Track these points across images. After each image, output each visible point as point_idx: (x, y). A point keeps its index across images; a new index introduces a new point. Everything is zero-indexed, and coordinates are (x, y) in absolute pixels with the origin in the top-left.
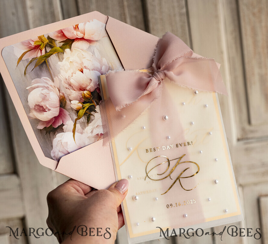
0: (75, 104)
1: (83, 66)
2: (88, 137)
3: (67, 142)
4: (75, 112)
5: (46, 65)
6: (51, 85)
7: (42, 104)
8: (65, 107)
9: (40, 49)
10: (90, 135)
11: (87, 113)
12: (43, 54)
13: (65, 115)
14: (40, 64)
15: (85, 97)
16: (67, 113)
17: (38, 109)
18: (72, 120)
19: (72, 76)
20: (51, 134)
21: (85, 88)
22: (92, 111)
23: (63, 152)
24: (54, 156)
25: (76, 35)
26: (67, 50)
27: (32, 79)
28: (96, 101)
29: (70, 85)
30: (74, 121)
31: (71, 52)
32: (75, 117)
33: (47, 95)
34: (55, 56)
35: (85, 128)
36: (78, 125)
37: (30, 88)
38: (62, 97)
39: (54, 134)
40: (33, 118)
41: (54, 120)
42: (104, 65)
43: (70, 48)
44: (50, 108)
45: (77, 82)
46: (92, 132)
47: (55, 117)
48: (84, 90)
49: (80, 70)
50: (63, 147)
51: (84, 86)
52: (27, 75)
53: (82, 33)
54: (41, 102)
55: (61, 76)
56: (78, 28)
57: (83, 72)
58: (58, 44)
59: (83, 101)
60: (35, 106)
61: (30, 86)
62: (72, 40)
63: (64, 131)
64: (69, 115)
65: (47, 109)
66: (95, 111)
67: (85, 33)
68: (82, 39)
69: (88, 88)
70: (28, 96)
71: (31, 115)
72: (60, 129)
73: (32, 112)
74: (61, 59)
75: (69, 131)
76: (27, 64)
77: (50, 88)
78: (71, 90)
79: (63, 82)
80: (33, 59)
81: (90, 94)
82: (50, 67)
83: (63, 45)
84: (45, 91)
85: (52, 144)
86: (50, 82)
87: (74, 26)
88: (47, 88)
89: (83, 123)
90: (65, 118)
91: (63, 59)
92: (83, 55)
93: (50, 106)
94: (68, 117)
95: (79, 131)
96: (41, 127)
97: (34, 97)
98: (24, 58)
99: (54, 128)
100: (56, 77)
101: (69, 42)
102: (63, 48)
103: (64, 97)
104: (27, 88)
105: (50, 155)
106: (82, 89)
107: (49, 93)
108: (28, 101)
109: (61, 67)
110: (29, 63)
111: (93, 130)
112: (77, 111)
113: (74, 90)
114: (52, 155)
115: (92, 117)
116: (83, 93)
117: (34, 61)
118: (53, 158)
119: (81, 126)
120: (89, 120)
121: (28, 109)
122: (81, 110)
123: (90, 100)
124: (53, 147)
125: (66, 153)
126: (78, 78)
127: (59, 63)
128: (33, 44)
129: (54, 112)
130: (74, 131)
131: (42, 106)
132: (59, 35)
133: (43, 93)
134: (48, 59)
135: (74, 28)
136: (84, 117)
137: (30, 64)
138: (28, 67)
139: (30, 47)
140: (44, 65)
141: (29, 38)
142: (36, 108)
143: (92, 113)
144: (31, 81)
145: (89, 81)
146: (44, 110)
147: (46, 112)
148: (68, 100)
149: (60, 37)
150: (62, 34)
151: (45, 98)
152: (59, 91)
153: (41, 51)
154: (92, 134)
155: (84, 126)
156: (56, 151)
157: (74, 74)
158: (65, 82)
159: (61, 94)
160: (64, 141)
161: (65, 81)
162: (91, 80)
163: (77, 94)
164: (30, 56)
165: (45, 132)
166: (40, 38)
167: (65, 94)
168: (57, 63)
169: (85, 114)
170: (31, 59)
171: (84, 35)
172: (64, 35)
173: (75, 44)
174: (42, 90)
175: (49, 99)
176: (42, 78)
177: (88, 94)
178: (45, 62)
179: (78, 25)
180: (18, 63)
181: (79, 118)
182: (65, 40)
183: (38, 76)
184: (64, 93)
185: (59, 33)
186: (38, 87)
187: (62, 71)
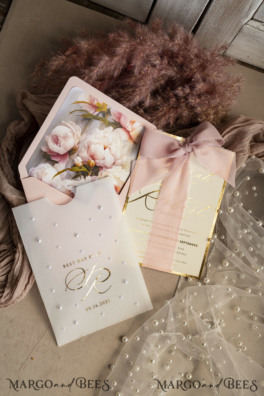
0: (78, 160)
1: (109, 147)
2: (63, 186)
3: (47, 174)
4: (73, 164)
5: (89, 122)
6: (77, 135)
7: (60, 139)
8: (71, 155)
9: (96, 110)
10: (66, 186)
11: (79, 173)
12: (94, 114)
13: (65, 159)
14: (86, 117)
15: (89, 163)
16: (68, 159)
17: (55, 139)
18: (66, 166)
19: (96, 144)
20: (44, 159)
21: (95, 159)
22: (83, 175)
23: (38, 176)
24: (31, 172)
25: (127, 125)
26: (111, 128)
27: (71, 120)
28: (92, 173)
29: (88, 147)
30: (66, 168)
31: (112, 131)
32: (69, 167)
33: (69, 137)
34: (100, 123)
35: (67, 179)
36: (65, 173)
37: (64, 123)
38: (75, 148)
39: (46, 161)
40: (46, 140)
41: (56, 154)
42: (122, 160)
43: (115, 128)
44: (61, 145)
45: (94, 150)
46: (69, 186)
47: (58, 153)
48: (93, 159)
49: (105, 147)
50: (42, 174)
51: (95, 157)
52: (71, 115)
53: (132, 129)
54: (61, 137)
55: (90, 136)
56: (133, 124)
57: (105, 149)
58: (110, 119)
59: (85, 164)
60: (55, 135)
61: (66, 122)
62: (121, 126)
63: (54, 166)
64: (68, 162)
65: (59, 145)
66: (85, 177)
67: (134, 130)
68: (128, 132)
69: (97, 161)
70: (57, 126)
71: (47, 137)
72: (53, 163)
73: (49, 137)
74: (101, 128)
75: (56, 169)
76: (78, 109)
77: (75, 136)
78: (86, 151)
79: (86, 141)
80: (85, 111)
81: (94, 165)
82: (89, 126)
83: (112, 123)
84: (70, 134)
85: (38, 165)
86: (79, 133)
87: (132, 120)
88: (74, 134)
89: (70, 176)
90: (63, 160)
91: (102, 129)
92: (117, 140)
93: (63, 144)
94: (65, 162)
95: (62, 176)
96: (44, 149)
97: (60, 130)
98: (80, 104)
99: (50, 158)
100: (86, 134)
101: (117, 125)
102: (110, 124)
103: (77, 150)
104: (63, 121)
105: (30, 169)
106: (93, 157)
107: (71, 138)
108: (54, 128)
109: (95, 132)
110: (80, 109)
111: (71, 185)
112: (75, 165)
113: (88, 153)
114: (31, 170)
115: (79, 178)
116: (90, 160)
117: (84, 112)
118: (29, 172)
119: (67, 175)
120: (75, 178)
121: (49, 132)
122: (77, 167)
123: (90, 168)
124: (36, 167)
125: (40, 178)
126: (98, 149)
127: (98, 129)
128: (95, 103)
129: (61, 151)
130: (59, 173)
131: (58, 140)
132: (117, 115)
133: (68, 133)
134: (94, 121)
135: (131, 121)
136: (75, 173)
137: (80, 111)
138: (77, 111)
139: (92, 103)
140: (87, 121)
141: (97, 97)
142: (54, 137)
143: (82, 176)
144: (70, 120)
145: (102, 158)
146: (57, 143)
147: (57, 145)
148: (77, 153)
149: (116, 116)
150: (120, 116)
151: (65, 137)
152: (78, 143)
153: (96, 111)
154: (68, 186)
155: (68, 177)
156: (36, 171)
157: (98, 144)
158: (87, 143)
159: (77, 146)
160: (47, 171)
161: (89, 142)
162: (104, 159)
163: (87, 157)
164: (86, 107)
165: (43, 154)
166: (104, 104)
167: (79, 149)
168: (96, 128)
169: (78, 172)
170: (84, 109)
171: (132, 131)
172: (119, 118)
173: (120, 130)
174: (70, 132)
175: (67, 141)
176: (78, 126)
177: (92, 164)
178: (90, 120)
179: (136, 122)
180: (75, 103)
181: (71, 170)
182: (117, 121)
183: (77, 122)
184: (80, 147)
185: (118, 114)
186: (69, 127)
187: (93, 135)
